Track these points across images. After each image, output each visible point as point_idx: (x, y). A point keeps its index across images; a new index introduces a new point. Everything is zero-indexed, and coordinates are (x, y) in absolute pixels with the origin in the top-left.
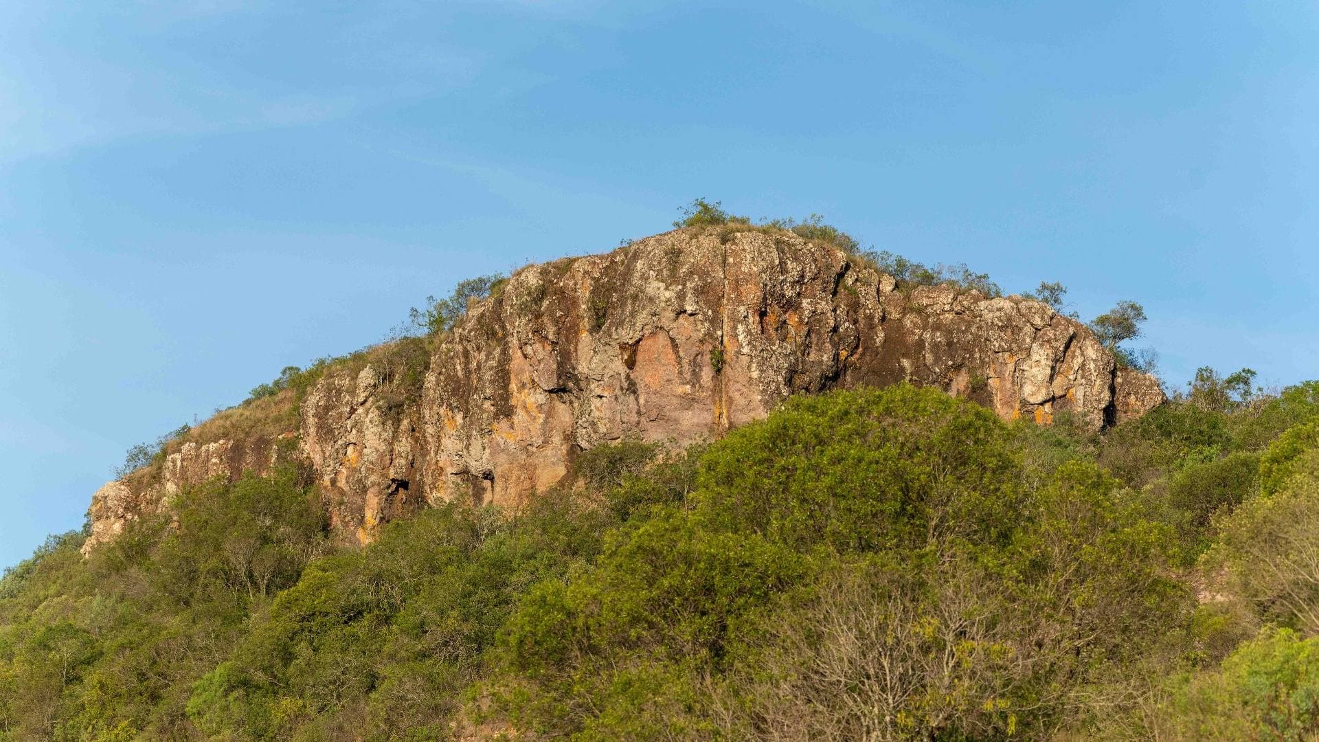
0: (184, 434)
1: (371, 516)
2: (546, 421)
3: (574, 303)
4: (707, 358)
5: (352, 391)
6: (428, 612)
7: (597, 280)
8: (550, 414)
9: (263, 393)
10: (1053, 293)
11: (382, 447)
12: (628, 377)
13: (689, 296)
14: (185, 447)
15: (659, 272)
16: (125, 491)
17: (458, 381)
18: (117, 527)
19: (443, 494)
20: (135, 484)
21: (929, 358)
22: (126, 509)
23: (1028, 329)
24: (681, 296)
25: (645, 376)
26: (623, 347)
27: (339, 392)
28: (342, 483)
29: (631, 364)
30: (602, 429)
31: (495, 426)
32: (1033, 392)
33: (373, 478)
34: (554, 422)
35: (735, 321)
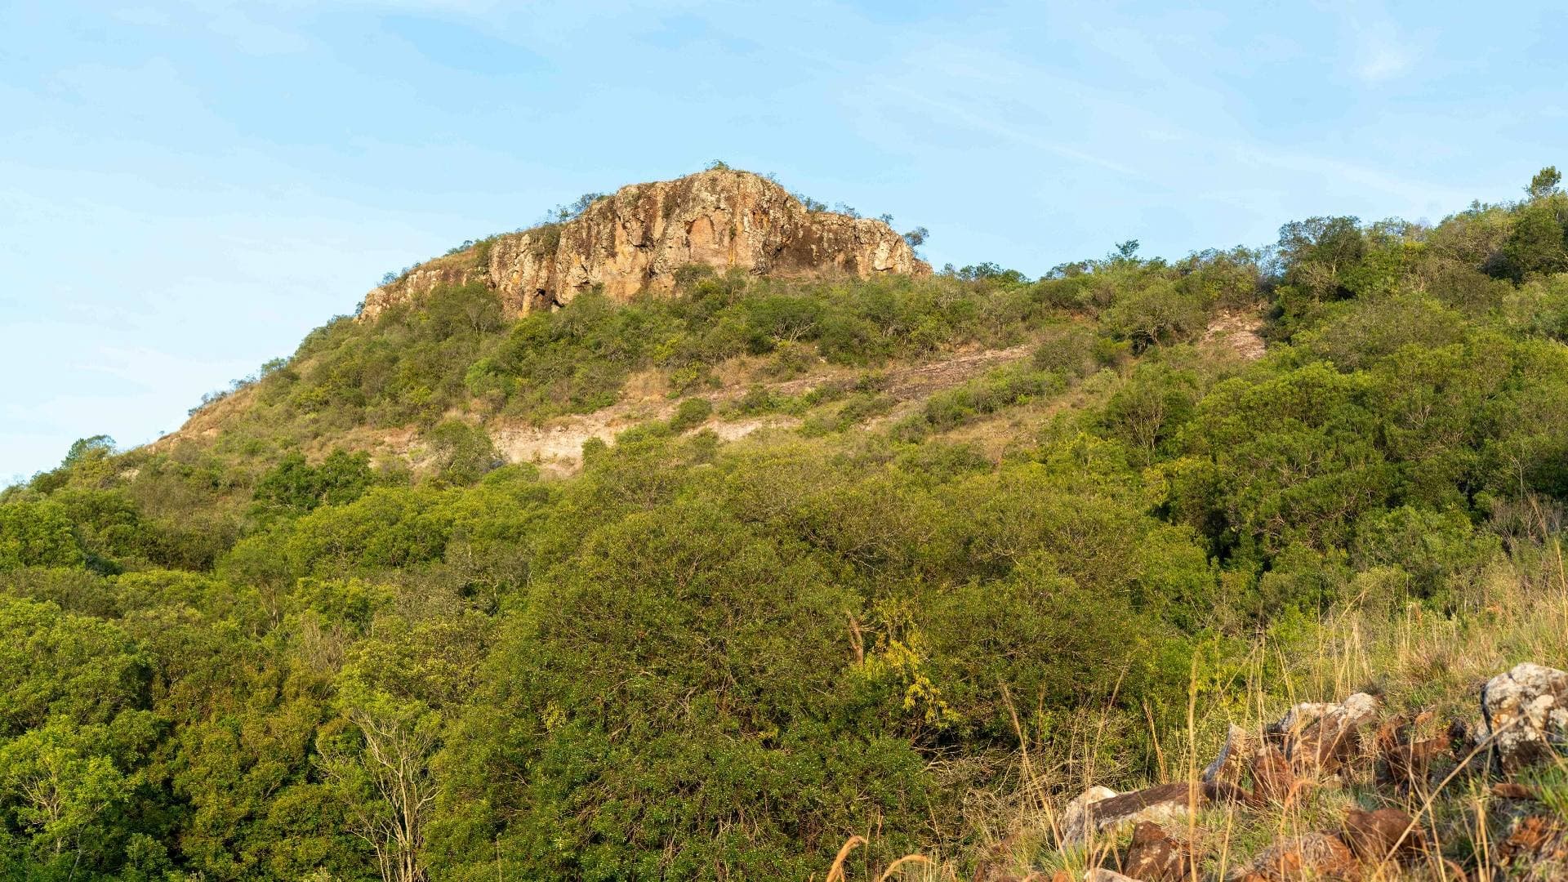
0: (418, 267)
1: (526, 305)
2: (633, 261)
3: (655, 203)
4: (728, 232)
5: (518, 246)
6: (602, 337)
7: (667, 193)
8: (635, 257)
9: (454, 252)
10: (888, 218)
11: (533, 273)
12: (686, 239)
13: (722, 201)
14: (418, 273)
15: (707, 188)
16: (384, 293)
17: (583, 240)
18: (378, 309)
19: (568, 295)
20: (388, 290)
21: (826, 245)
22: (384, 301)
23: (878, 235)
24: (718, 200)
25: (695, 238)
26: (687, 223)
27: (510, 246)
28: (509, 290)
29: (688, 232)
30: (670, 264)
31: (607, 261)
32: (879, 264)
33: (528, 288)
34: (636, 261)
35: (743, 215)
